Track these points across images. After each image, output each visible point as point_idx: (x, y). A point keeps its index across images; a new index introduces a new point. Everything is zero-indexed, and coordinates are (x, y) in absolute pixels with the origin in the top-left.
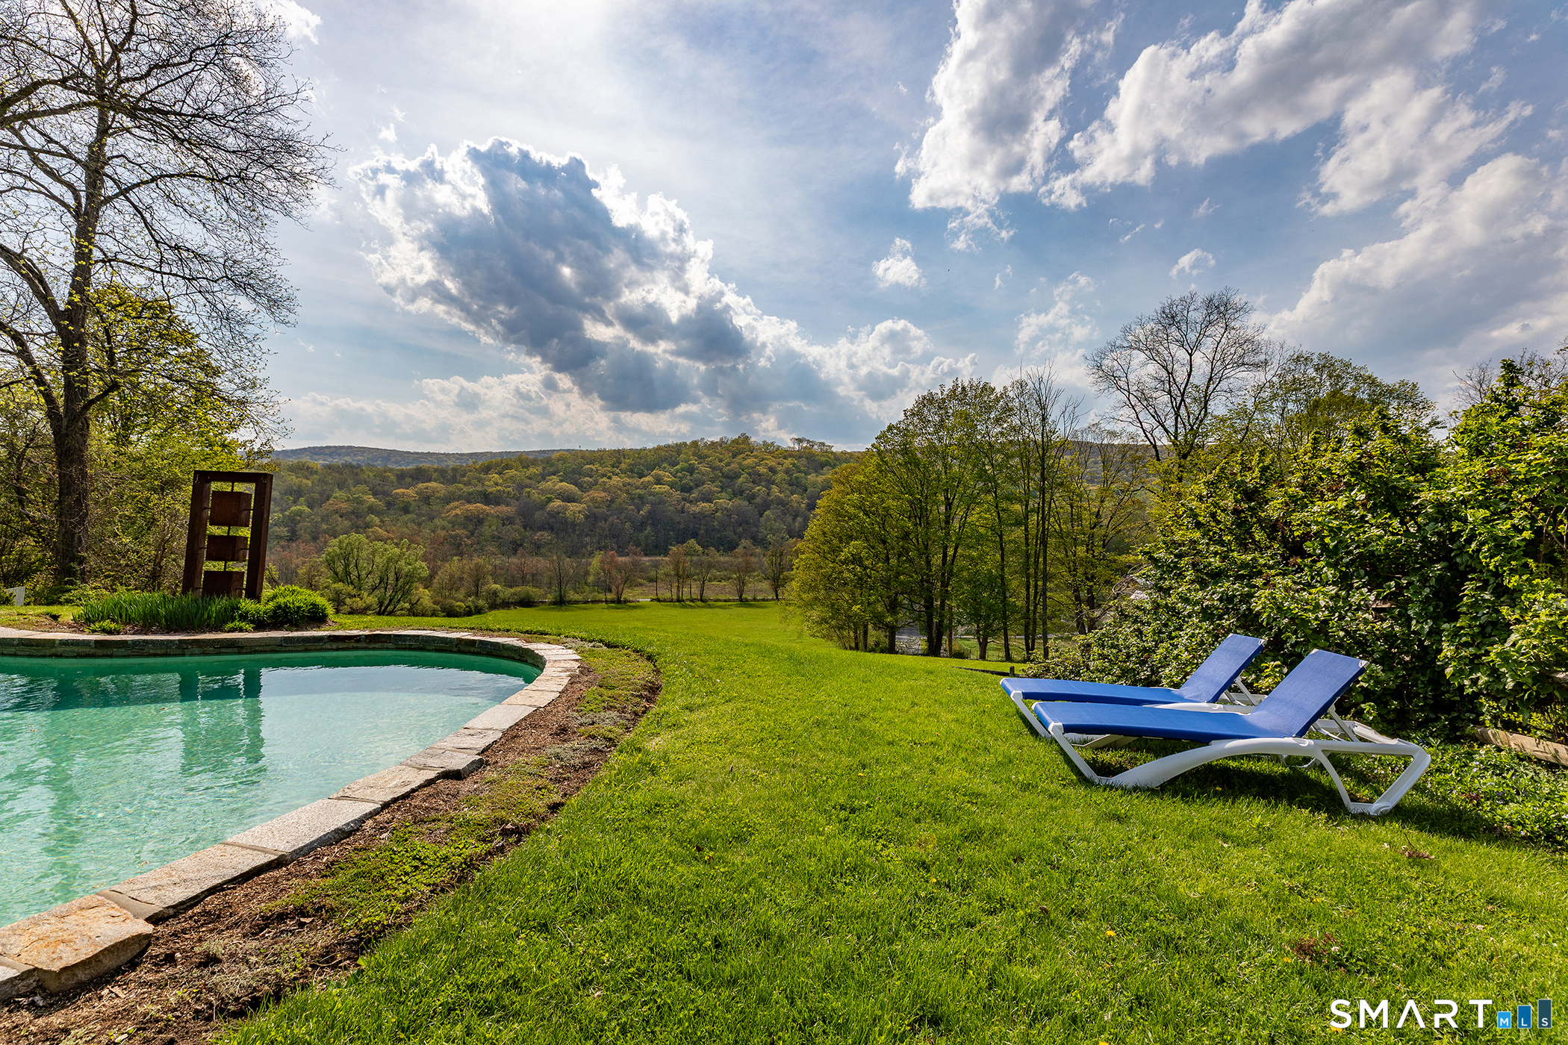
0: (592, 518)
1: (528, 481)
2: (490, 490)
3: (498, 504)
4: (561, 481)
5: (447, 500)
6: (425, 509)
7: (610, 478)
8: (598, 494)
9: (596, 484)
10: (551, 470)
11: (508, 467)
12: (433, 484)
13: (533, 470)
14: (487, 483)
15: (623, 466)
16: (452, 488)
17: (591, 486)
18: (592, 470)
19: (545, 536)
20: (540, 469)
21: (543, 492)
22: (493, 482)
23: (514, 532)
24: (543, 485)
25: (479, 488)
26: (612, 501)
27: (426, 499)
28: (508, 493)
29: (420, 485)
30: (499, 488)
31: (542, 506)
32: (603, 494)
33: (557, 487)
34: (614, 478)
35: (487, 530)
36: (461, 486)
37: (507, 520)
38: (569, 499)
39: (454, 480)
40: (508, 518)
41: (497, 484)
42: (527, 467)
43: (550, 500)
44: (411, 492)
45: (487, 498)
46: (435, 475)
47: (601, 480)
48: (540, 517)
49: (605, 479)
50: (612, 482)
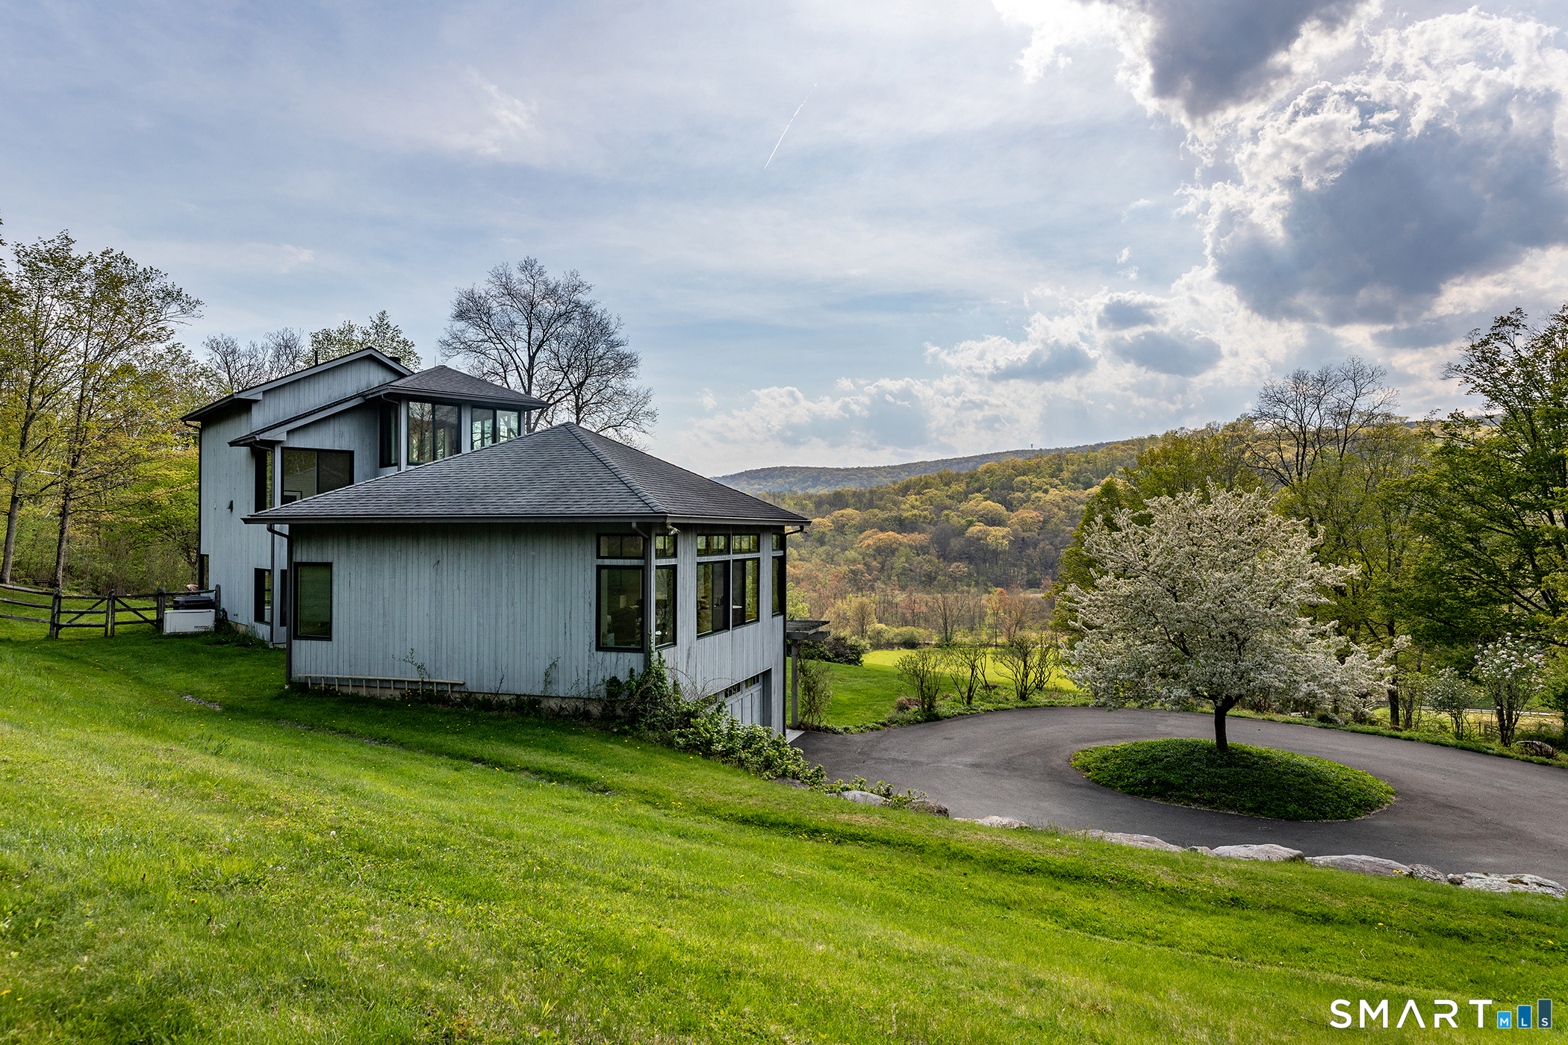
0: (1021, 544)
1: (948, 502)
2: (906, 514)
3: (913, 530)
4: (986, 499)
5: (861, 529)
6: (840, 538)
7: (1046, 491)
8: (1028, 514)
9: (1028, 499)
10: (976, 485)
11: (927, 485)
12: (849, 511)
13: (955, 487)
14: (903, 506)
15: (1065, 475)
16: (867, 514)
17: (1022, 502)
18: (1025, 483)
19: (961, 567)
20: (964, 486)
21: (963, 514)
22: (910, 506)
23: (926, 564)
24: (964, 506)
25: (894, 514)
26: (1045, 522)
27: (840, 528)
28: (925, 517)
29: (837, 513)
30: (915, 512)
31: (961, 532)
32: (1035, 514)
33: (980, 507)
34: (1052, 491)
35: (899, 562)
36: (876, 511)
37: (921, 550)
38: (994, 521)
39: (870, 505)
40: (922, 547)
41: (913, 507)
42: (947, 484)
43: (970, 523)
44: (827, 521)
45: (903, 525)
46: (852, 501)
47: (1034, 495)
48: (955, 544)
49: (1040, 494)
50: (1048, 497)
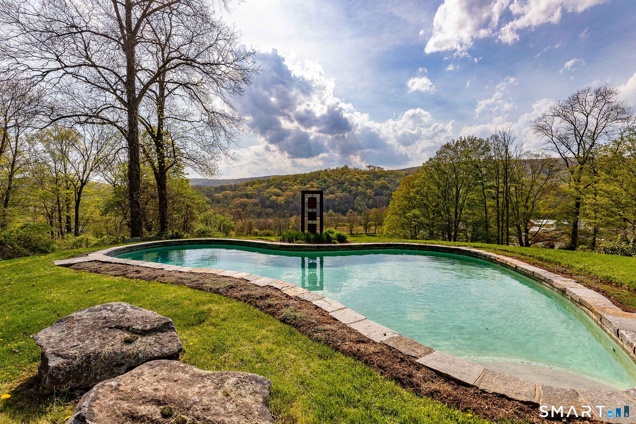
0: (287, 202)
1: (262, 189)
2: (248, 193)
3: (252, 198)
4: (275, 188)
5: (234, 197)
6: (226, 201)
7: (293, 186)
8: (289, 193)
9: (288, 189)
10: (270, 184)
11: (254, 184)
12: (228, 192)
13: (263, 184)
14: (247, 190)
15: (298, 181)
16: (234, 193)
17: (286, 190)
18: (286, 183)
19: (270, 210)
20: (266, 184)
21: (268, 193)
22: (249, 190)
23: (258, 209)
24: (268, 190)
25: (244, 192)
26: (295, 195)
27: (226, 197)
28: (255, 194)
29: (223, 192)
31: (268, 199)
32: (291, 193)
33: (273, 191)
34: (295, 186)
35: (249, 209)
36: (238, 192)
37: (256, 205)
38: (278, 195)
39: (235, 190)
41: (251, 191)
42: (261, 183)
43: (271, 196)
44: (220, 195)
45: (248, 196)
46: (228, 188)
47: (290, 187)
48: (268, 203)
49: (291, 187)
50: (294, 188)
